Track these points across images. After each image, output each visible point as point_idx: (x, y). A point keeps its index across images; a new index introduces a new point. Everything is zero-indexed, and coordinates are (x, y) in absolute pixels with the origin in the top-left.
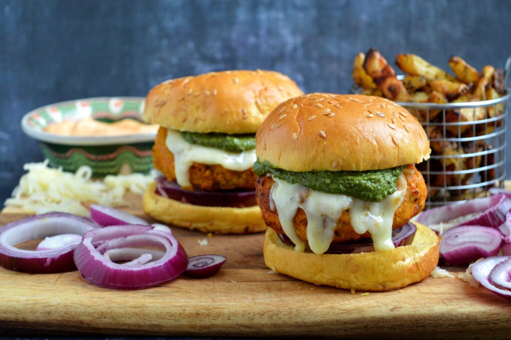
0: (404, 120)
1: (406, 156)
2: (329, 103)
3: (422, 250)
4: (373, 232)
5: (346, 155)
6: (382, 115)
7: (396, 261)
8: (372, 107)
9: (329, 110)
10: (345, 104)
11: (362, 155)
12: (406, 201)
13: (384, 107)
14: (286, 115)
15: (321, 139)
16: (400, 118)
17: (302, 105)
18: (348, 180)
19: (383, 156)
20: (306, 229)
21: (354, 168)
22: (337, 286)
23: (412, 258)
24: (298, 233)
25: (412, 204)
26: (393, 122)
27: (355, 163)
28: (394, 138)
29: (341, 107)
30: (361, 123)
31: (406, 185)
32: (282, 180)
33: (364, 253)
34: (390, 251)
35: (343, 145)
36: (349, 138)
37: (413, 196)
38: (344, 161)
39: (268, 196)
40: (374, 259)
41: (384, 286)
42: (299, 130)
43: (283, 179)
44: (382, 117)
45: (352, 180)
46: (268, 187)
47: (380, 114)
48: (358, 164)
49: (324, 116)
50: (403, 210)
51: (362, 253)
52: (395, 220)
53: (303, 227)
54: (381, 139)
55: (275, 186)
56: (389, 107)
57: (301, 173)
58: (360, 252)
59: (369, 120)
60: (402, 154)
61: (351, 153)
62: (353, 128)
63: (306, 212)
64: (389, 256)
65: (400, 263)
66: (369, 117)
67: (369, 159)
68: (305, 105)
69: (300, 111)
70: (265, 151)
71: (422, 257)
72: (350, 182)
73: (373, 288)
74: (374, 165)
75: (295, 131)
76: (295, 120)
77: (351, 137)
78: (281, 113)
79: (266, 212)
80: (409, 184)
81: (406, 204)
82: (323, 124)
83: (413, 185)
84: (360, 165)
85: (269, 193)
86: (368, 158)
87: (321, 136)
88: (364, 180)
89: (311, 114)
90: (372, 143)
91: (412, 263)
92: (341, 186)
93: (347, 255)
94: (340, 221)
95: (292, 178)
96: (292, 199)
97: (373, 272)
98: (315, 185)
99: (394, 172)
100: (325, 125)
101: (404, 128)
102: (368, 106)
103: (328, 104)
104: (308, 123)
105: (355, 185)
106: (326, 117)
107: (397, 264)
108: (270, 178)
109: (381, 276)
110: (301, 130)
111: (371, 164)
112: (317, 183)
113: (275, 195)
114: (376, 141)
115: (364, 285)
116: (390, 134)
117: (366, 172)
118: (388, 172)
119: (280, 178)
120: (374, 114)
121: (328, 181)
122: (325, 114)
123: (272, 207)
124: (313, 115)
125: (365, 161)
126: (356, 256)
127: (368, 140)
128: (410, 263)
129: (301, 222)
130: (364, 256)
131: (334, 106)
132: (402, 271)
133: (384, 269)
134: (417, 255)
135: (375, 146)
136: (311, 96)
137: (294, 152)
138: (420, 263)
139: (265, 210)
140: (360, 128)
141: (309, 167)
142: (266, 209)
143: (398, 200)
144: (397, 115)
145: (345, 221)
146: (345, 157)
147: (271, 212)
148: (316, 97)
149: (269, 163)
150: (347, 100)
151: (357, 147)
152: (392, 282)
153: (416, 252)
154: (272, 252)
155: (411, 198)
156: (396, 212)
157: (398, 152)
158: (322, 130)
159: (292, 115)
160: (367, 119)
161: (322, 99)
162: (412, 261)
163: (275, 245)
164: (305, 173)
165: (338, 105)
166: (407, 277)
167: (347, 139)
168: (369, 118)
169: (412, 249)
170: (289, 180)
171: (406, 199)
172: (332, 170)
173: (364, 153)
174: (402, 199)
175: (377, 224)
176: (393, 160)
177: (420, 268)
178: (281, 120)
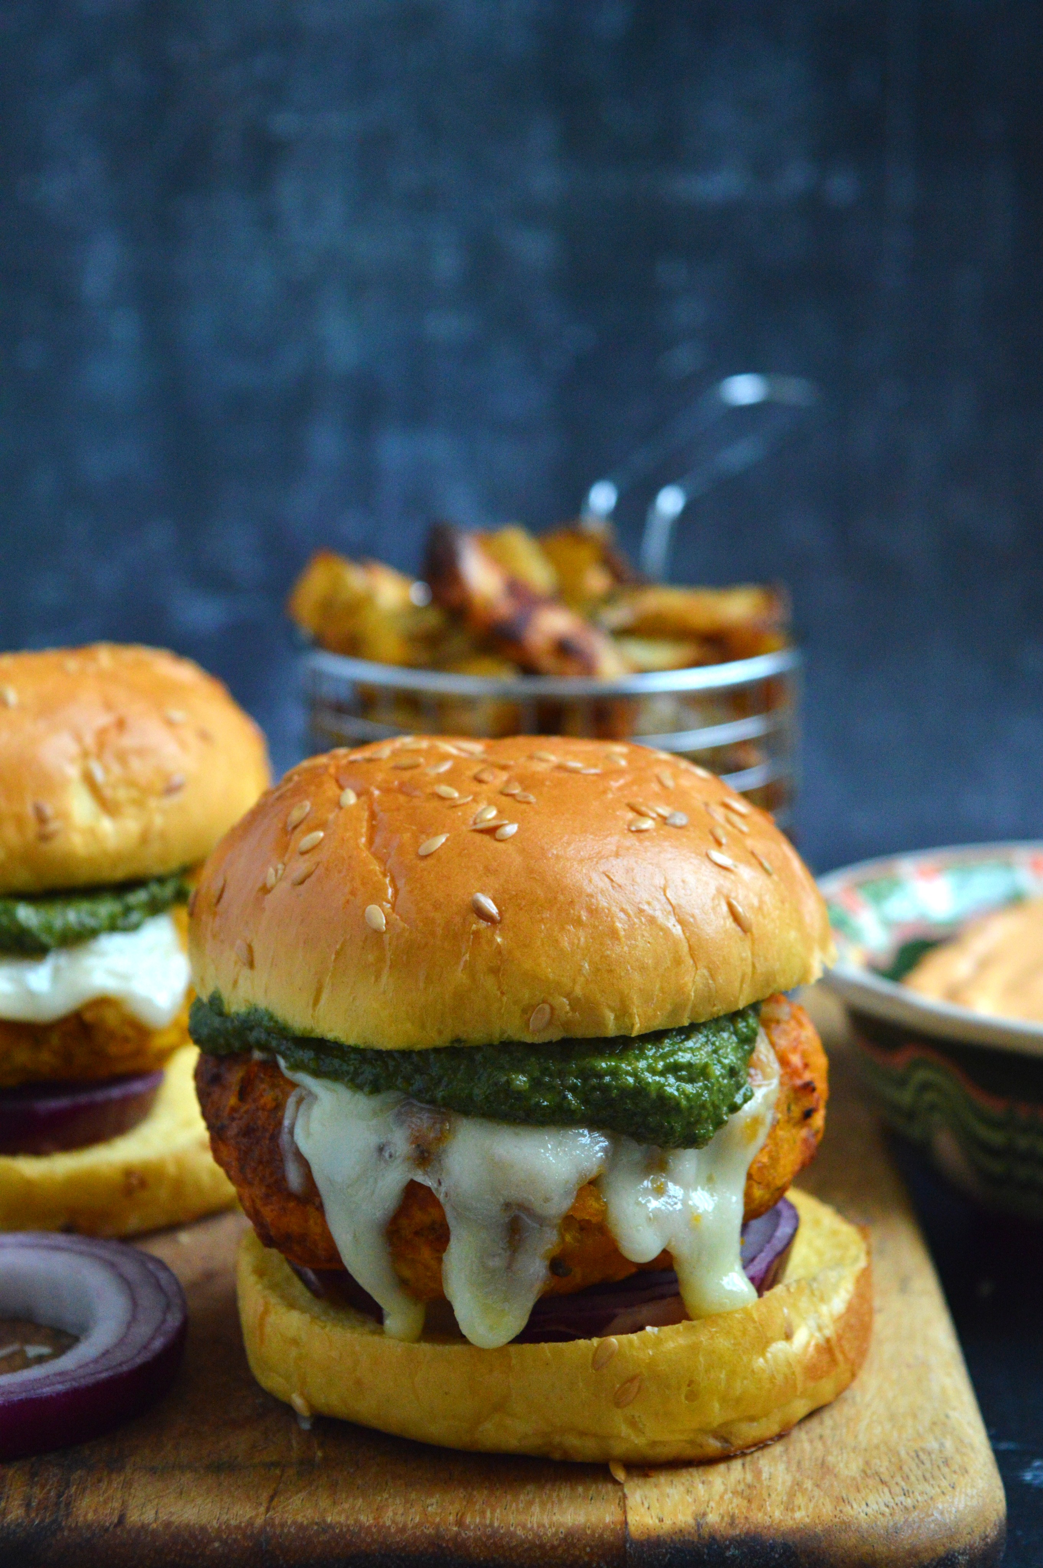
0: (745, 828)
1: (777, 966)
2: (479, 780)
3: (836, 1287)
4: (683, 1250)
5: (582, 979)
6: (681, 819)
7: (762, 1343)
8: (635, 788)
9: (491, 814)
10: (542, 783)
11: (636, 976)
12: (778, 1122)
13: (670, 783)
14: (321, 834)
15: (483, 924)
16: (729, 822)
17: (377, 793)
18: (600, 1075)
19: (705, 972)
20: (440, 1260)
21: (611, 1029)
22: (557, 1456)
23: (812, 1323)
24: (407, 1273)
25: (794, 1131)
26: (719, 843)
27: (612, 1010)
28: (735, 903)
29: (532, 798)
30: (617, 855)
31: (776, 1066)
32: (328, 1083)
33: (656, 1329)
34: (745, 1310)
35: (565, 944)
36: (584, 916)
37: (797, 1100)
38: (575, 1004)
39: (275, 1137)
40: (694, 1349)
41: (725, 1440)
42: (390, 891)
43: (333, 1076)
44: (681, 827)
45: (614, 1073)
46: (271, 1105)
47: (672, 816)
48: (623, 1012)
49: (478, 837)
50: (771, 1157)
51: (649, 1328)
52: (748, 1196)
53: (426, 1254)
54: (697, 912)
55: (300, 1102)
56: (685, 782)
57: (406, 1054)
58: (642, 1328)
59: (640, 841)
60: (766, 959)
61: (596, 970)
62: (595, 877)
63: (441, 1197)
64: (744, 1332)
65: (779, 1347)
66: (640, 831)
67: (662, 989)
68: (386, 790)
69: (373, 816)
70: (246, 971)
71: (840, 1318)
72: (607, 1079)
73: (690, 1452)
74: (677, 1010)
75: (376, 897)
76: (365, 854)
77: (593, 911)
78: (295, 827)
79: (267, 1196)
80: (783, 1061)
81: (780, 1133)
82: (481, 868)
83: (795, 1060)
84: (631, 1016)
85: (280, 1123)
86: (658, 986)
87: (481, 913)
88: (654, 1072)
89: (426, 830)
90: (666, 931)
91: (813, 1343)
92: (570, 1096)
93: (595, 1341)
94: (569, 1221)
95: (368, 1072)
96: (381, 1149)
97: (692, 1396)
98: (470, 1097)
99: (741, 1025)
100: (488, 870)
101: (753, 861)
102: (620, 789)
103: (476, 787)
104: (422, 864)
105: (625, 1092)
106: (486, 838)
107: (769, 1355)
108: (270, 1067)
109: (717, 1405)
110: (396, 892)
111: (669, 1007)
112: (476, 1091)
113: (308, 1134)
114: (680, 922)
115: (654, 1444)
116: (719, 891)
117: (656, 1037)
118: (723, 1030)
119: (317, 1074)
120: (653, 819)
121: (521, 1081)
122: (480, 826)
123: (294, 1178)
124: (436, 834)
125: (647, 997)
126: (631, 1343)
127: (652, 920)
128: (808, 1344)
129: (416, 1233)
130: (659, 1341)
131: (502, 793)
132: (786, 1377)
133: (728, 1379)
134: (824, 1309)
135: (676, 943)
136: (395, 753)
137: (378, 977)
138: (840, 1338)
139: (259, 1191)
140: (619, 878)
141: (440, 1032)
142: (268, 1187)
143: (756, 1121)
144: (719, 814)
145: (588, 1222)
146: (578, 991)
147: (290, 1196)
148: (422, 760)
149: (271, 1018)
150: (540, 767)
151: (618, 949)
152: (752, 1419)
153: (822, 1299)
154: (295, 1342)
155: (793, 1107)
156: (751, 1167)
157: (753, 954)
158: (482, 891)
159: (348, 834)
160: (631, 841)
161: (445, 767)
162: (812, 1336)
163: (307, 1317)
164: (420, 1053)
165: (516, 790)
166: (803, 1395)
167: (578, 922)
168: (642, 836)
169: (807, 1291)
170: (359, 1081)
171: (779, 1116)
172: (529, 1039)
173: (643, 969)
174: (769, 1118)
175: (692, 1219)
176: (737, 984)
177: (839, 1357)
178: (303, 853)
